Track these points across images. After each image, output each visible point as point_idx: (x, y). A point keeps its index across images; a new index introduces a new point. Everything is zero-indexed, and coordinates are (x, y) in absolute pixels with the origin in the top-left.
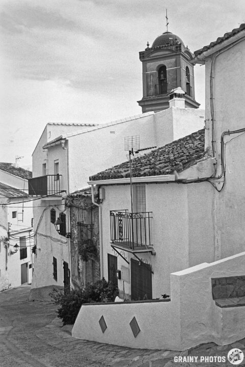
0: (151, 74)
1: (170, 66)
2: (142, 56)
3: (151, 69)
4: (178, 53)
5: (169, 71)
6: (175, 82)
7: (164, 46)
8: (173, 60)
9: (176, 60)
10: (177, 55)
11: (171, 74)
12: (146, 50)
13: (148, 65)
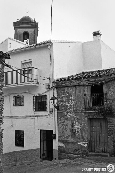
0: (20, 35)
1: (31, 33)
2: (15, 24)
3: (20, 33)
4: (36, 27)
5: (31, 35)
6: (34, 41)
7: (28, 22)
8: (33, 30)
9: (35, 30)
10: (35, 28)
11: (31, 37)
12: (17, 22)
13: (18, 30)
